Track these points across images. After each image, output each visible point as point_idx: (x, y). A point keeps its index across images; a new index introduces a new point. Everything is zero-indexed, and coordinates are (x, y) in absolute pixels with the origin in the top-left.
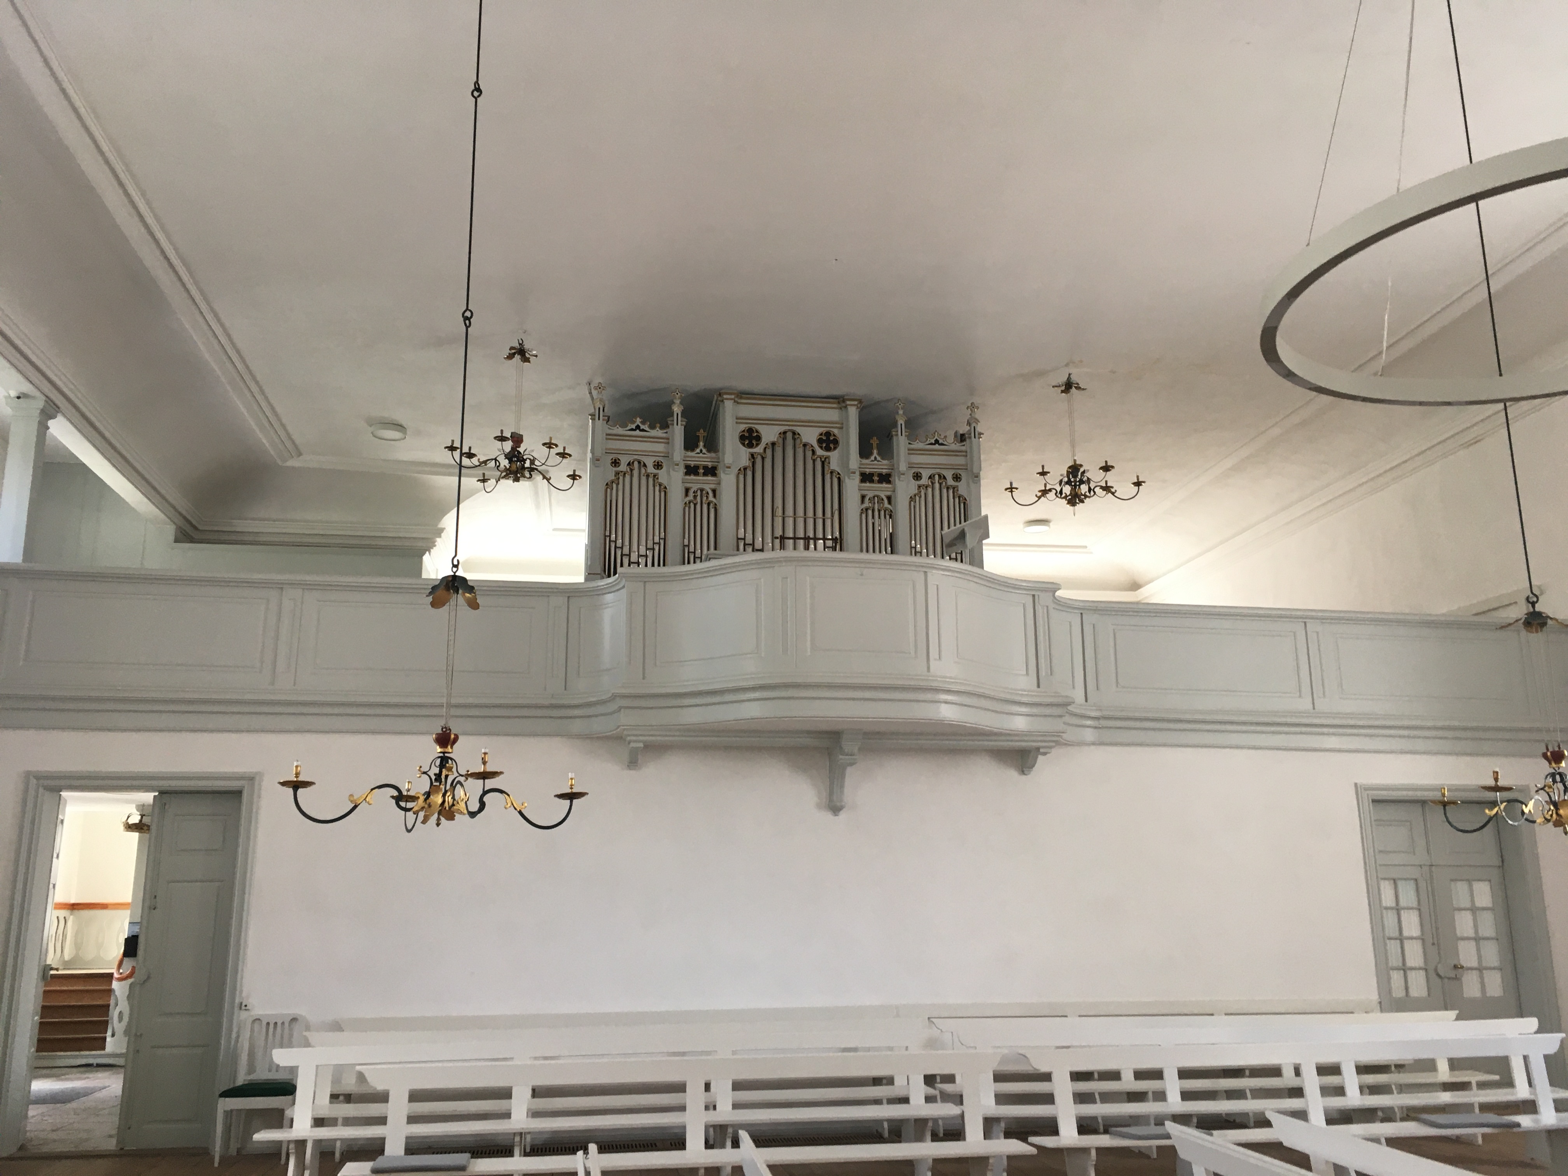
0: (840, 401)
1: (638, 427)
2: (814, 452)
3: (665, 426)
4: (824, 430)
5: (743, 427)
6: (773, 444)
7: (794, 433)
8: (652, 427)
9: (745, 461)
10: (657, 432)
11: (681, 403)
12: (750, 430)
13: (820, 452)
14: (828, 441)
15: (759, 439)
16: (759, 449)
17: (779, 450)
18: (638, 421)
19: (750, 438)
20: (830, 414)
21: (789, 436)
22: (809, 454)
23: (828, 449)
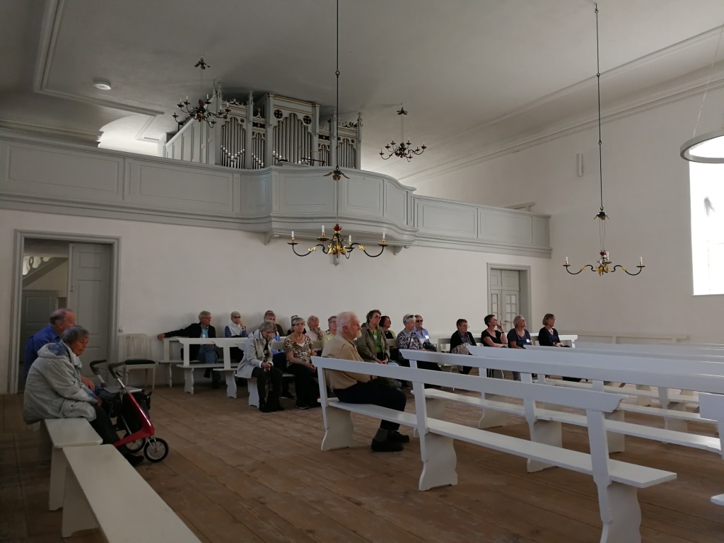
0: (313, 104)
1: (234, 103)
2: (302, 123)
3: (245, 104)
4: (305, 115)
5: (276, 109)
6: (286, 118)
7: (295, 115)
8: (240, 104)
9: (276, 124)
10: (242, 106)
11: (253, 95)
12: (278, 111)
13: (304, 124)
14: (307, 120)
15: (281, 115)
16: (281, 120)
17: (288, 120)
18: (235, 100)
19: (278, 114)
20: (308, 109)
21: (293, 115)
22: (300, 124)
23: (307, 123)
